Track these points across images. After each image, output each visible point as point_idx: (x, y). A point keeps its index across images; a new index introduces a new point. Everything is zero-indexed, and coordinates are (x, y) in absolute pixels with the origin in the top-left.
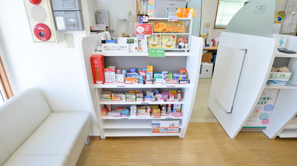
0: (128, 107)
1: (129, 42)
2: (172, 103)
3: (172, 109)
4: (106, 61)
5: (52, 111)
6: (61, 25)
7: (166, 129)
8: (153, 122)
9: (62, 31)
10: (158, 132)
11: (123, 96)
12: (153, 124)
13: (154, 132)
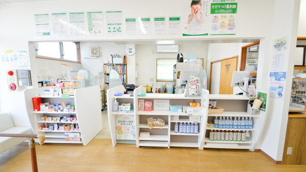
0: (53, 125)
1: (54, 91)
2: (75, 122)
3: (75, 127)
4: (42, 101)
5: (14, 126)
6: (21, 82)
7: (73, 138)
8: (65, 134)
9: (21, 86)
10: (69, 140)
11: (50, 118)
12: (66, 135)
13: (66, 140)
